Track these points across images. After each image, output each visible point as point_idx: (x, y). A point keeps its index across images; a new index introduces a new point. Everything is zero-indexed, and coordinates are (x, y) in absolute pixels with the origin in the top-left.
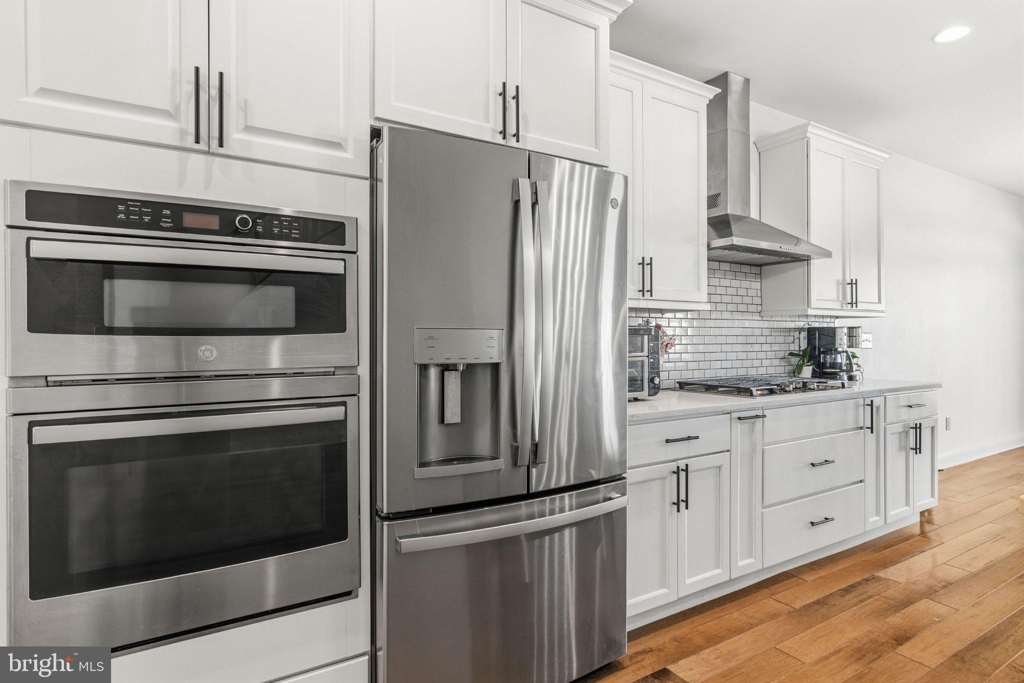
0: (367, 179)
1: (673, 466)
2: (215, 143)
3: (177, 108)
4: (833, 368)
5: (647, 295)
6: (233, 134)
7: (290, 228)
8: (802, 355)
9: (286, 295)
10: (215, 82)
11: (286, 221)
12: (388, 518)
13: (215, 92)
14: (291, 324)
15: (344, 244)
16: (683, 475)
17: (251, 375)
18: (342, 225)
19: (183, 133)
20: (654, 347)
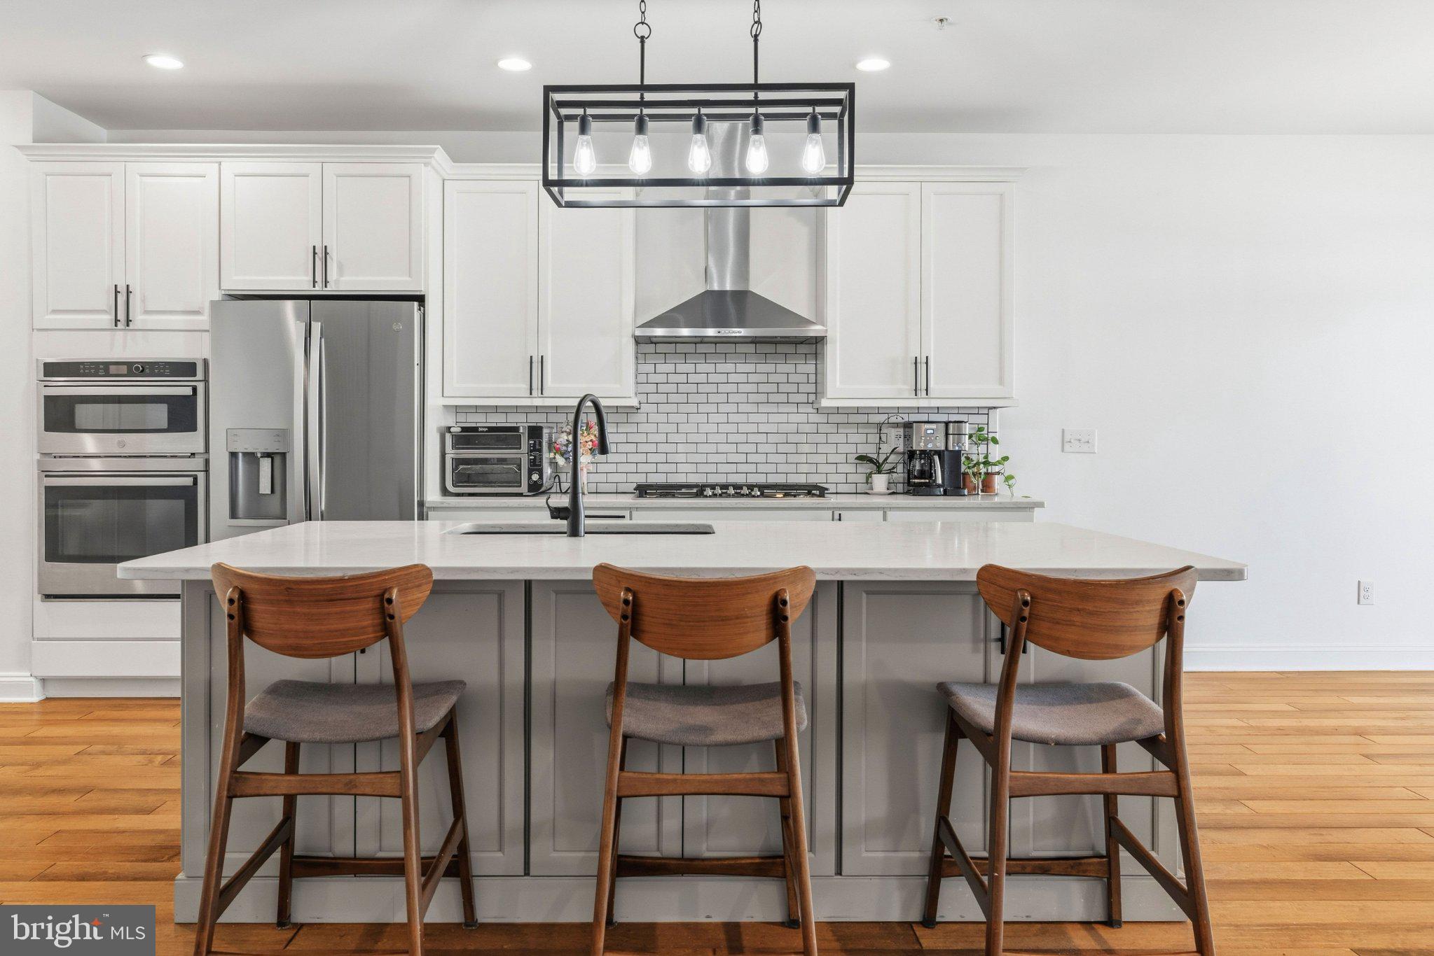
0: (210, 331)
2: (125, 323)
5: (535, 394)
6: (134, 316)
7: (164, 368)
9: (163, 409)
10: (125, 291)
11: (162, 365)
13: (125, 295)
14: (166, 427)
15: (191, 376)
17: (147, 456)
18: (195, 363)
19: (108, 320)
20: (534, 444)
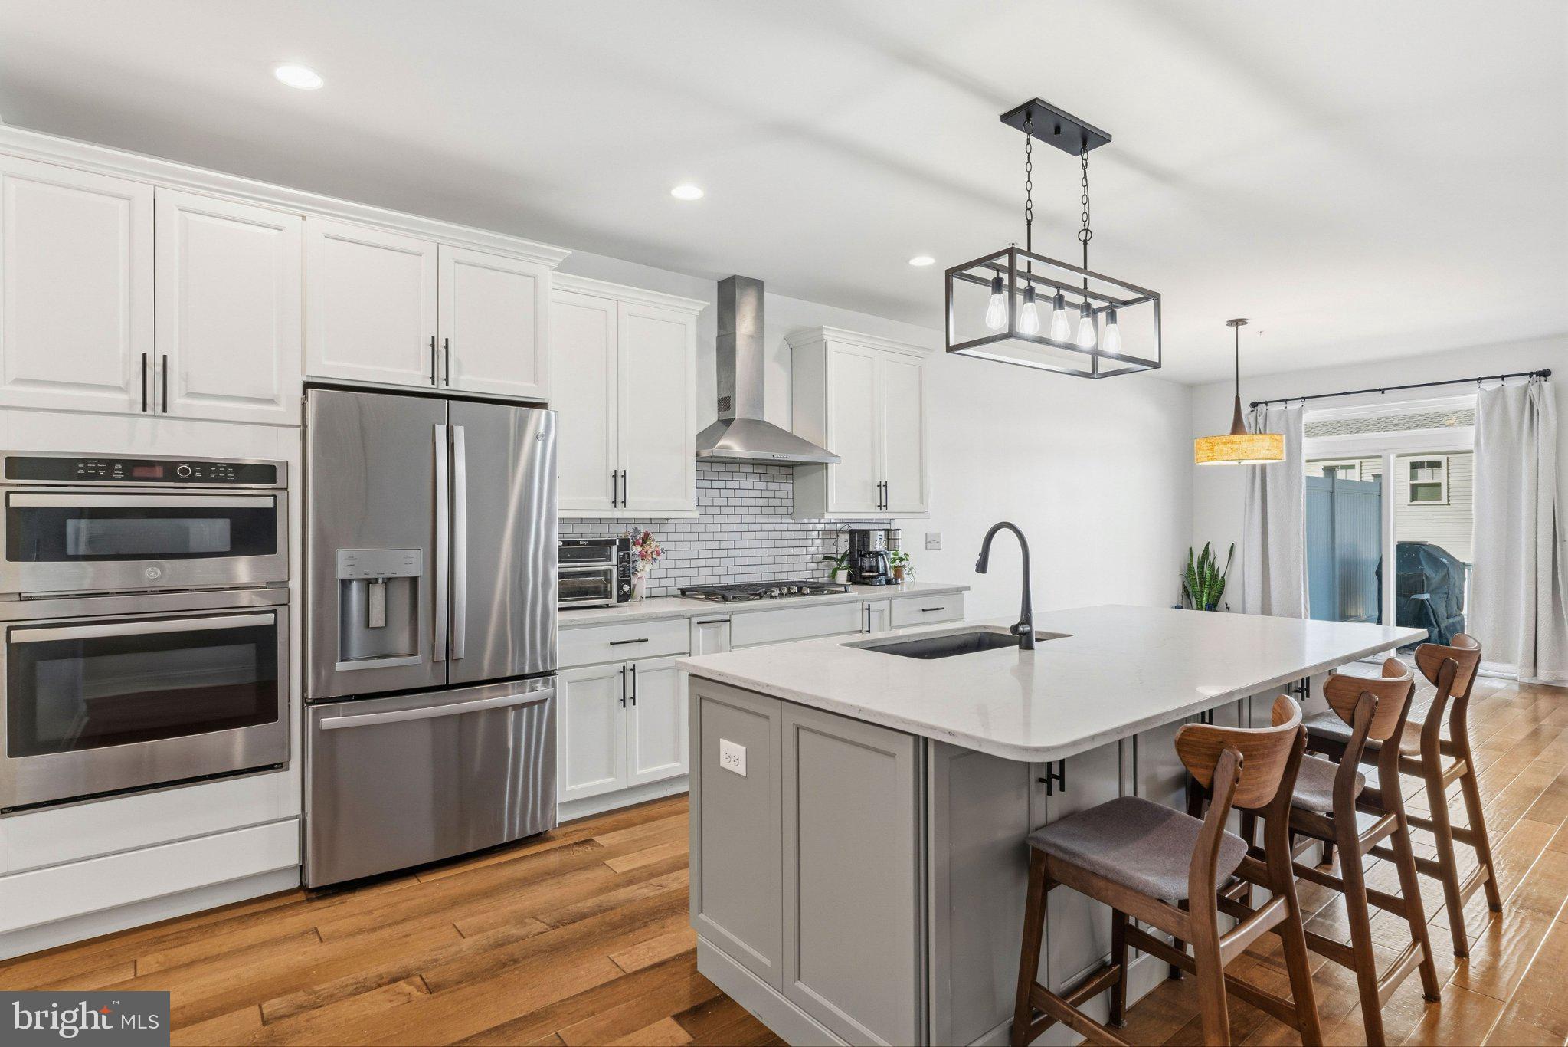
0: (298, 427)
1: (620, 667)
2: (160, 408)
3: (128, 384)
4: (873, 572)
5: (620, 505)
6: (176, 400)
7: (226, 472)
8: (839, 560)
9: (223, 525)
10: (160, 361)
11: (222, 467)
12: (313, 702)
13: (159, 369)
14: (228, 549)
15: (275, 483)
16: (629, 675)
17: (191, 590)
18: (274, 468)
19: (132, 403)
20: (624, 556)
